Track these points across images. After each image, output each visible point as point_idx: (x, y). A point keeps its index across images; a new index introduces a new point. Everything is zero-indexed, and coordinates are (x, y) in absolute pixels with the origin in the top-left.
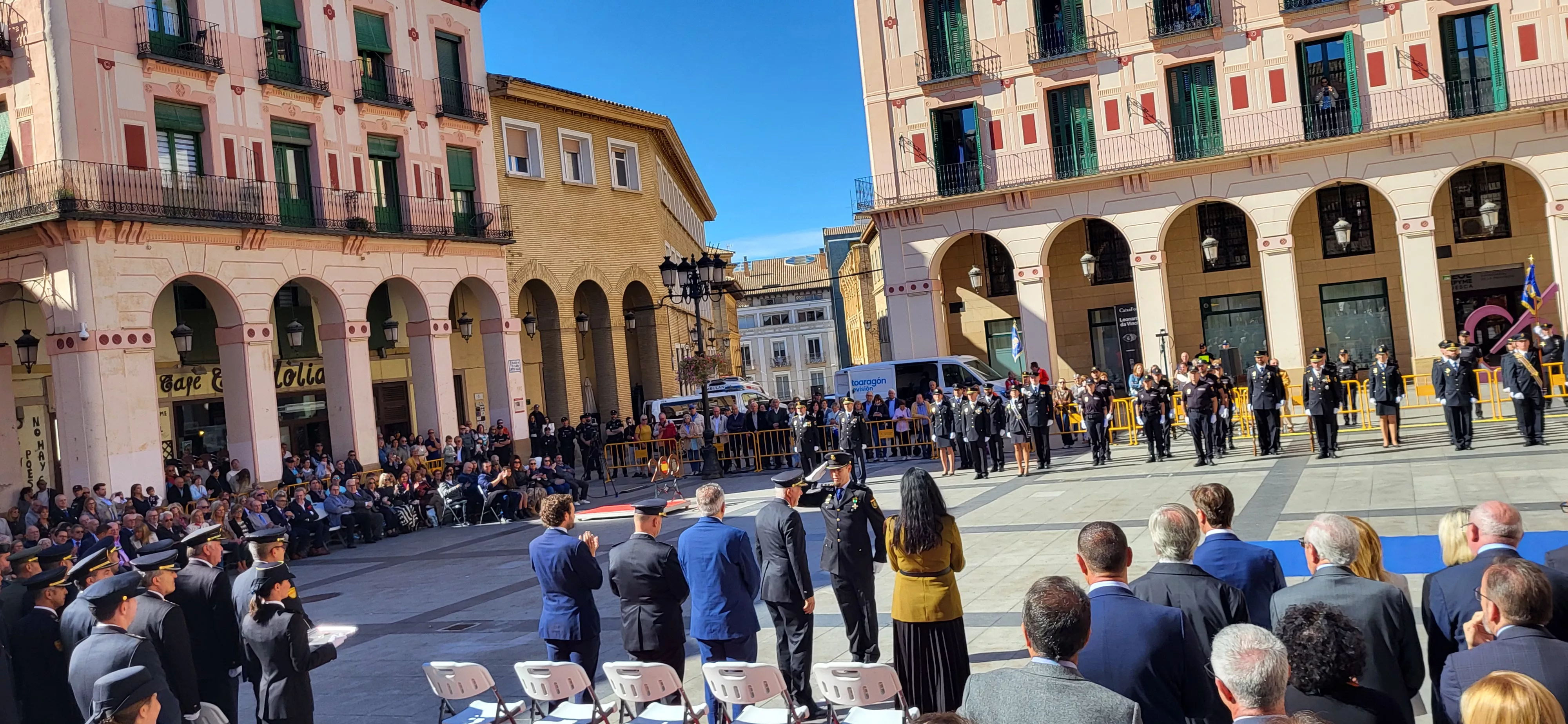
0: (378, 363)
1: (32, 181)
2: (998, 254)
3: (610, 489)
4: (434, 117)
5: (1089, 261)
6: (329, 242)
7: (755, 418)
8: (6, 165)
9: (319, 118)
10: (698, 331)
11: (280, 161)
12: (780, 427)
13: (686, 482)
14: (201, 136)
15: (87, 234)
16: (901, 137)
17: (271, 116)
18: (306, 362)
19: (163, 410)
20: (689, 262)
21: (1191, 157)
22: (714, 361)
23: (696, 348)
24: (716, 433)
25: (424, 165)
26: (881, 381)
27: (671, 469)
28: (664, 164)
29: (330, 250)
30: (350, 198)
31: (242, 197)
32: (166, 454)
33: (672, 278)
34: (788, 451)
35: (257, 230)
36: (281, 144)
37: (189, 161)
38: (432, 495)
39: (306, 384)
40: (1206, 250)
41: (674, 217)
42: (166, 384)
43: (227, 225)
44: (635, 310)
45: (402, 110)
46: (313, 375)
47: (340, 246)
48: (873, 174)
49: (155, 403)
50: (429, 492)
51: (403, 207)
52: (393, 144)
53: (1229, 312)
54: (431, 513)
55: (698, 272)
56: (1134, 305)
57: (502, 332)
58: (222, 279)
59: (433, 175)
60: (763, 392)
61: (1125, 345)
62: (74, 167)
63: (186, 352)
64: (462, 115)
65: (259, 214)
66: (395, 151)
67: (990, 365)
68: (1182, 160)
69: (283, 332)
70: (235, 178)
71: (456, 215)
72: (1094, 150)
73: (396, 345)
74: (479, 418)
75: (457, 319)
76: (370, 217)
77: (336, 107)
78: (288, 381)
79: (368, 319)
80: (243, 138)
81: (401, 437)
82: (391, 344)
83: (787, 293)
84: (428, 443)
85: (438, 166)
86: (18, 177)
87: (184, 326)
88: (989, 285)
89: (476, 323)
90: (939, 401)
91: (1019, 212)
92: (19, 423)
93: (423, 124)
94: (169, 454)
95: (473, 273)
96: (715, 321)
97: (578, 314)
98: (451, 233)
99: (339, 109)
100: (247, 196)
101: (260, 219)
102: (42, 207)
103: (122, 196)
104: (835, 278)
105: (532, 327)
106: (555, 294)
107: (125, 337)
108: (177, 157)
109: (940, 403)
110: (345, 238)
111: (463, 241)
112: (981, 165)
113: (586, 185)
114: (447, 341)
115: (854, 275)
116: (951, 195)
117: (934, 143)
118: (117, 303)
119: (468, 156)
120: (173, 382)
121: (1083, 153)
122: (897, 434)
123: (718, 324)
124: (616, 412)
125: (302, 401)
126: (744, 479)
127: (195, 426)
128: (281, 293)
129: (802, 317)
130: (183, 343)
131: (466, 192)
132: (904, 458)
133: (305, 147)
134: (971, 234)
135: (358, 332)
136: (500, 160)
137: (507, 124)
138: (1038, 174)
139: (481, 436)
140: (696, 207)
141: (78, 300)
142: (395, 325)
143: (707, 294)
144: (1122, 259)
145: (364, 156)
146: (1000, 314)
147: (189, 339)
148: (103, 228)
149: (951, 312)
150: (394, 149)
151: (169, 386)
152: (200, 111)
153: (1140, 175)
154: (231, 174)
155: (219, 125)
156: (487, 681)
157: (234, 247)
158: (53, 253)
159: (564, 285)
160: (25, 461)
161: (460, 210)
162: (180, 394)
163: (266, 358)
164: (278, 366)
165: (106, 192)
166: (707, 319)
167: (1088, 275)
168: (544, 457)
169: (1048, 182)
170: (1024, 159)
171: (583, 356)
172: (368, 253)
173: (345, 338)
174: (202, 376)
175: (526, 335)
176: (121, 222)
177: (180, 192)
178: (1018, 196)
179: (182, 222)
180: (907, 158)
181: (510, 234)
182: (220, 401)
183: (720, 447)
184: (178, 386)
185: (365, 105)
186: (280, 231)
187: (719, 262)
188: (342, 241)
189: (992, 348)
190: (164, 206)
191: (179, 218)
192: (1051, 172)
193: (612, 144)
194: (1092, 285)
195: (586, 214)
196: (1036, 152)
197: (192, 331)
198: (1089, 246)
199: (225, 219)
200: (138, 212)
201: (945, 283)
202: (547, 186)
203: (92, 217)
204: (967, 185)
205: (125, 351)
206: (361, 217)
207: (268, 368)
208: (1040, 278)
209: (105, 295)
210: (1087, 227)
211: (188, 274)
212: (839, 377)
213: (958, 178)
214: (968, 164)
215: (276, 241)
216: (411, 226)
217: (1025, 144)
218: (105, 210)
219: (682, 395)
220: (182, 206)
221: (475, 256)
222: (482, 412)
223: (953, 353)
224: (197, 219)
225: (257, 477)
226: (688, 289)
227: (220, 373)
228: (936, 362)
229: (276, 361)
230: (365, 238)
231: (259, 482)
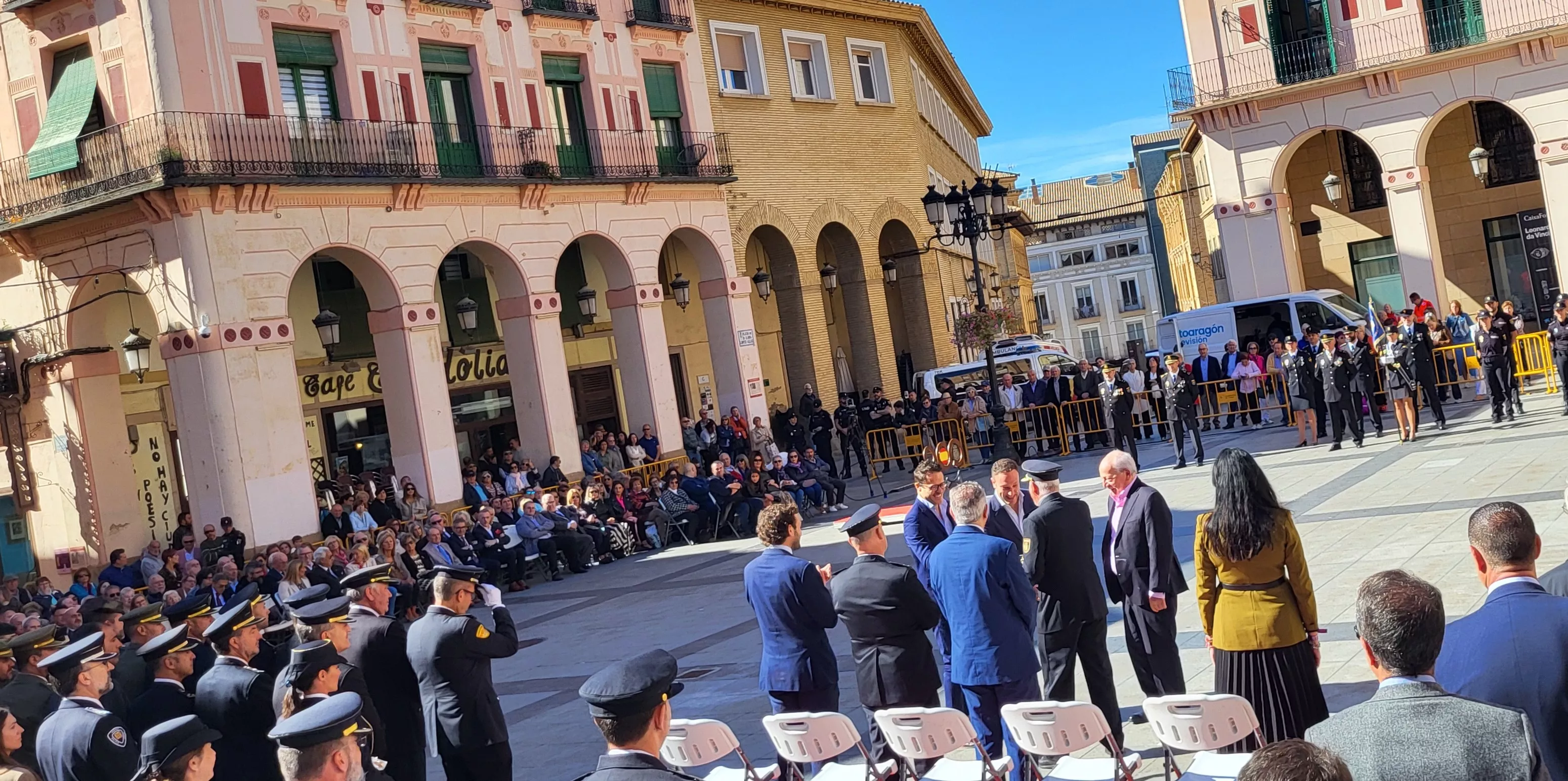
0: (573, 343)
1: (129, 140)
2: (1360, 156)
3: (876, 488)
4: (624, 26)
5: (1480, 156)
6: (502, 195)
7: (1057, 387)
8: (94, 123)
9: (479, 38)
10: (976, 278)
11: (434, 95)
12: (1090, 396)
13: (976, 473)
14: (333, 69)
15: (201, 204)
16: (1225, 12)
17: (419, 39)
18: (484, 348)
19: (309, 419)
20: (959, 191)
22: (1000, 316)
23: (976, 302)
24: (1009, 408)
25: (615, 90)
27: (952, 459)
28: (920, 66)
29: (504, 205)
30: (524, 136)
31: (390, 144)
32: (316, 475)
33: (940, 212)
35: (411, 185)
36: (433, 74)
37: (321, 103)
38: (651, 508)
39: (485, 376)
41: (938, 134)
42: (311, 386)
43: (373, 180)
44: (895, 256)
45: (583, 21)
46: (493, 364)
47: (517, 199)
48: (1191, 62)
49: (299, 411)
50: (647, 505)
51: (592, 143)
52: (575, 65)
54: (651, 532)
55: (971, 203)
56: (1543, 210)
57: (727, 295)
58: (372, 250)
59: (628, 101)
60: (1066, 352)
61: (1534, 263)
62: (178, 120)
63: (333, 344)
64: (659, 21)
65: (413, 165)
66: (578, 72)
67: (1358, 301)
69: (452, 312)
70: (379, 121)
71: (659, 149)
72: (1478, 12)
73: (595, 320)
74: (706, 407)
75: (670, 282)
76: (552, 160)
77: (499, 22)
78: (462, 373)
80: (385, 69)
81: (609, 436)
82: (589, 319)
83: (1090, 222)
84: (643, 442)
85: (633, 89)
86: (113, 138)
87: (328, 312)
88: (1351, 196)
89: (694, 286)
90: (1293, 350)
91: (1386, 99)
92: (132, 447)
93: (610, 36)
94: (321, 474)
95: (685, 223)
96: (999, 265)
97: (823, 267)
98: (655, 173)
99: (504, 25)
100: (396, 143)
101: (414, 171)
102: (144, 174)
103: (241, 153)
104: (1151, 200)
105: (765, 286)
106: (792, 243)
107: (255, 330)
108: (307, 98)
109: (1295, 354)
110: (522, 187)
111: (670, 183)
112: (1331, 41)
113: (821, 101)
114: (659, 310)
115: (1174, 194)
116: (1294, 82)
117: (1268, 16)
118: (244, 289)
119: (671, 74)
120: (320, 384)
122: (1241, 396)
123: (1004, 268)
124: (879, 389)
125: (483, 398)
127: (350, 437)
128: (446, 264)
129: (1110, 253)
130: (329, 334)
131: (671, 119)
132: (1254, 427)
133: (464, 76)
134: (1324, 132)
135: (546, 306)
136: (711, 75)
137: (716, 29)
138: (1407, 48)
140: (966, 119)
141: (194, 288)
142: (592, 294)
143: (986, 230)
144: (1524, 151)
145: (538, 82)
146: (1367, 233)
147: (336, 328)
148: (220, 195)
149: (1304, 234)
150: (577, 70)
151: (315, 388)
152: (330, 38)
153: (1541, 40)
154: (375, 117)
155: (356, 54)
156: (729, 741)
157: (384, 209)
158: (160, 230)
159: (802, 230)
160: (143, 493)
161: (665, 143)
162: (329, 400)
163: (433, 347)
164: (448, 356)
165: (220, 149)
166: (988, 263)
167: (1479, 176)
168: (789, 450)
169: (1421, 57)
170: (1387, 29)
171: (832, 319)
172: (552, 205)
173: (530, 315)
174: (355, 374)
175: (758, 298)
176: (242, 185)
177: (312, 141)
178: (1381, 79)
179: (317, 181)
180: (1234, 38)
181: (730, 169)
182: (380, 404)
184: (327, 388)
185: (537, 18)
186: (440, 184)
187: (998, 190)
188: (518, 192)
189: (1360, 278)
190: (293, 162)
191: (313, 176)
192: (1423, 44)
193: (852, 46)
194: (1486, 187)
195: (824, 138)
196: (1402, 19)
197: (339, 318)
198: (1479, 138)
199: (370, 174)
200: (261, 172)
201: (1294, 198)
202: (774, 105)
203: (205, 182)
204: (1314, 69)
205: (257, 349)
206: (540, 159)
207: (436, 359)
208: (1418, 183)
209: (228, 282)
210: (1475, 113)
211: (330, 246)
212: (1162, 327)
213: (1302, 60)
214: (1314, 40)
215: (435, 197)
216: (603, 167)
217: (1387, 9)
218: (220, 172)
219: (961, 362)
220: (315, 161)
221: (686, 200)
222: (708, 398)
223: (1309, 287)
224: (335, 177)
225: (432, 497)
226: (961, 226)
227: (377, 369)
228: (1288, 300)
229: (445, 349)
230: (547, 186)
231: (433, 504)
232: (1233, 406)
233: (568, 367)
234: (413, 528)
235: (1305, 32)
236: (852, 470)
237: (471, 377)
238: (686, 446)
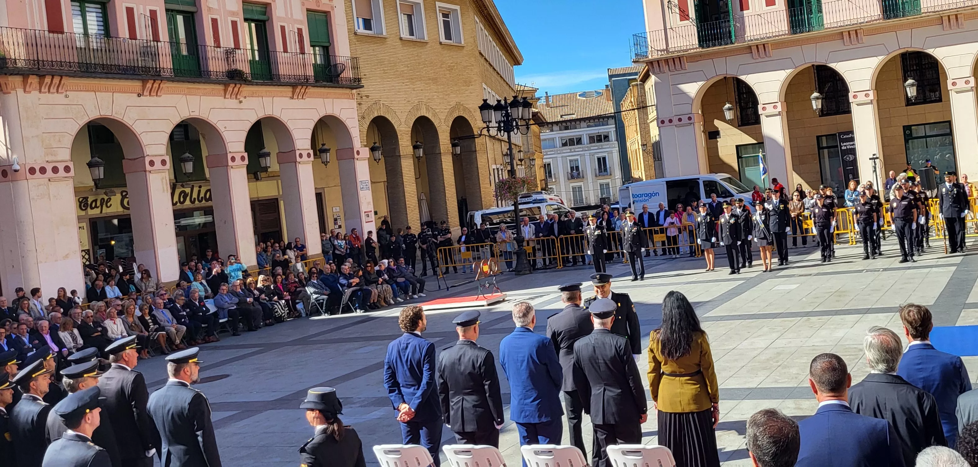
0: (254, 184)
2: (746, 93)
3: (442, 283)
5: (817, 98)
6: (213, 89)
7: (556, 226)
10: (510, 154)
11: (172, 25)
12: (576, 233)
13: (503, 278)
14: (107, 5)
15: (17, 86)
16: (669, 2)
18: (196, 184)
19: (81, 225)
20: (503, 102)
21: (896, 16)
22: (524, 182)
23: (509, 169)
24: (527, 238)
25: (289, 26)
26: (656, 194)
28: (482, 22)
29: (214, 95)
30: (229, 53)
31: (142, 54)
32: (84, 260)
33: (490, 116)
34: (583, 252)
35: (154, 81)
36: (172, 11)
37: (99, 25)
38: (300, 291)
39: (197, 202)
40: (908, 89)
41: (490, 64)
42: (83, 204)
43: (130, 77)
44: (460, 139)
46: (202, 195)
47: (222, 92)
48: (647, 30)
49: (75, 220)
50: (298, 289)
51: (272, 60)
52: (264, 10)
53: (926, 137)
54: (299, 306)
55: (509, 111)
56: (852, 132)
57: (354, 159)
58: (128, 121)
59: (296, 34)
60: (562, 203)
61: (846, 163)
62: (4, 32)
63: (99, 179)
65: (156, 68)
66: (265, 15)
67: (741, 181)
68: (889, 19)
69: (177, 161)
70: (136, 39)
71: (315, 66)
72: (820, 11)
73: (269, 170)
74: (337, 226)
75: (318, 149)
78: (182, 200)
79: (246, 150)
80: (141, 6)
81: (274, 243)
82: (265, 169)
83: (580, 120)
85: (300, 27)
87: (97, 159)
88: (739, 117)
89: (333, 151)
91: (764, 60)
94: (87, 260)
95: (329, 112)
96: (524, 146)
97: (414, 143)
98: (312, 80)
100: (146, 53)
101: (156, 71)
103: (44, 55)
104: (618, 108)
105: (378, 154)
106: (396, 128)
107: (49, 168)
108: (89, 22)
109: (704, 214)
110: (226, 85)
111: (321, 87)
112: (732, 23)
113: (419, 40)
114: (309, 167)
115: (633, 109)
116: (709, 47)
117: (695, 6)
118: (43, 142)
119: (324, 18)
120: (89, 203)
121: (812, 14)
122: (668, 237)
123: (526, 147)
124: (445, 222)
125: (194, 216)
126: (549, 275)
127: (108, 237)
128: (175, 131)
130: (97, 172)
131: (323, 47)
132: (674, 256)
133: (192, 13)
134: (725, 78)
135: (238, 160)
136: (350, 20)
138: (777, 30)
139: (339, 241)
140: (508, 55)
141: (10, 140)
142: (268, 154)
143: (517, 128)
144: (843, 96)
145: (239, 19)
146: (748, 140)
147: (102, 169)
148: (29, 81)
149: (710, 139)
150: (265, 13)
151: (86, 205)
153: (856, 31)
154: (133, 36)
157: (136, 95)
159: (403, 120)
161: (319, 62)
162: (95, 212)
163: (164, 182)
164: (173, 188)
165: (31, 52)
166: (517, 144)
167: (816, 110)
169: (786, 36)
170: (766, 18)
171: (419, 178)
172: (245, 97)
173: (227, 166)
174: (112, 197)
175: (373, 161)
176: (44, 76)
177: (91, 50)
178: (761, 48)
179: (94, 75)
180: (674, 18)
181: (359, 80)
182: (127, 216)
183: (529, 250)
184: (93, 206)
186: (173, 81)
187: (526, 104)
188: (224, 88)
189: (742, 166)
190: (78, 63)
191: (91, 72)
192: (787, 29)
193: (439, 7)
194: (820, 116)
195: (419, 63)
196: (775, 13)
197: (104, 162)
198: (817, 87)
199: (128, 73)
200: (57, 68)
201: (705, 116)
202: (389, 41)
203: (20, 73)
204: (721, 40)
205: (49, 180)
206: (239, 68)
207: (166, 191)
208: (779, 112)
209: (32, 137)
210: (815, 71)
211: (100, 117)
212: (622, 191)
213: (714, 33)
214: (722, 22)
215: (170, 89)
216: (279, 75)
217: (767, 6)
218: (30, 67)
219: (498, 207)
220: (93, 62)
221: (331, 98)
222: (339, 221)
223: (711, 171)
224: (106, 73)
225: (159, 279)
226: (502, 125)
227: (127, 194)
228: (699, 179)
229: (172, 184)
230: (242, 86)
231: (160, 282)
232: (663, 243)
233: (250, 198)
234: (146, 298)
235: (717, 16)
236: (427, 272)
237: (188, 202)
238: (323, 251)
